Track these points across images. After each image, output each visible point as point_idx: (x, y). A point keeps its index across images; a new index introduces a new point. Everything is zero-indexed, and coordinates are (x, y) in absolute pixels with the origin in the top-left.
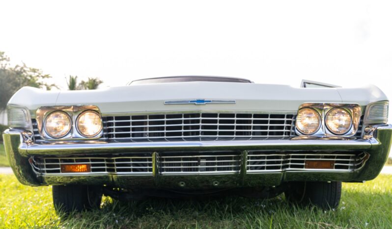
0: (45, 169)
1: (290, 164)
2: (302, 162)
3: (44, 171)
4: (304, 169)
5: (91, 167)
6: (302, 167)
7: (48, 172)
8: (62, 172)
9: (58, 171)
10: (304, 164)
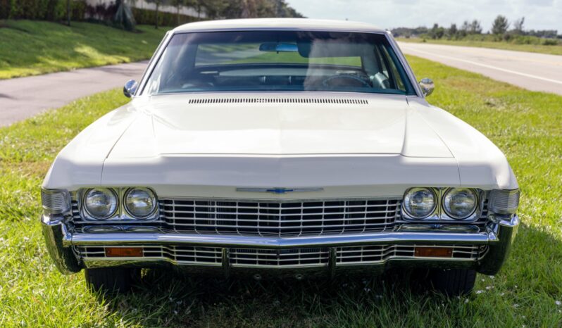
0: (86, 253)
1: (395, 251)
2: (412, 249)
3: (84, 255)
4: (414, 257)
5: (144, 252)
6: (411, 254)
7: (89, 255)
8: (107, 256)
9: (102, 255)
10: (414, 251)
